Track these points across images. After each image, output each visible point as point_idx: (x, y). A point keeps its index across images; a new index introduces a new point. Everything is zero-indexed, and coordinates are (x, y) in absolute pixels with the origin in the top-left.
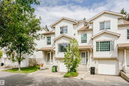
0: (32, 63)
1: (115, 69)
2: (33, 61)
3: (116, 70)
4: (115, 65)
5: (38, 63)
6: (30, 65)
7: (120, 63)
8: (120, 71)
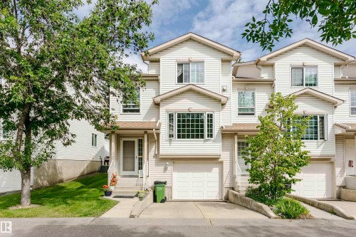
0: (44, 175)
1: (324, 183)
2: (49, 168)
3: (327, 186)
4: (324, 175)
5: (61, 173)
6: (39, 181)
7: (338, 170)
8: (337, 189)
